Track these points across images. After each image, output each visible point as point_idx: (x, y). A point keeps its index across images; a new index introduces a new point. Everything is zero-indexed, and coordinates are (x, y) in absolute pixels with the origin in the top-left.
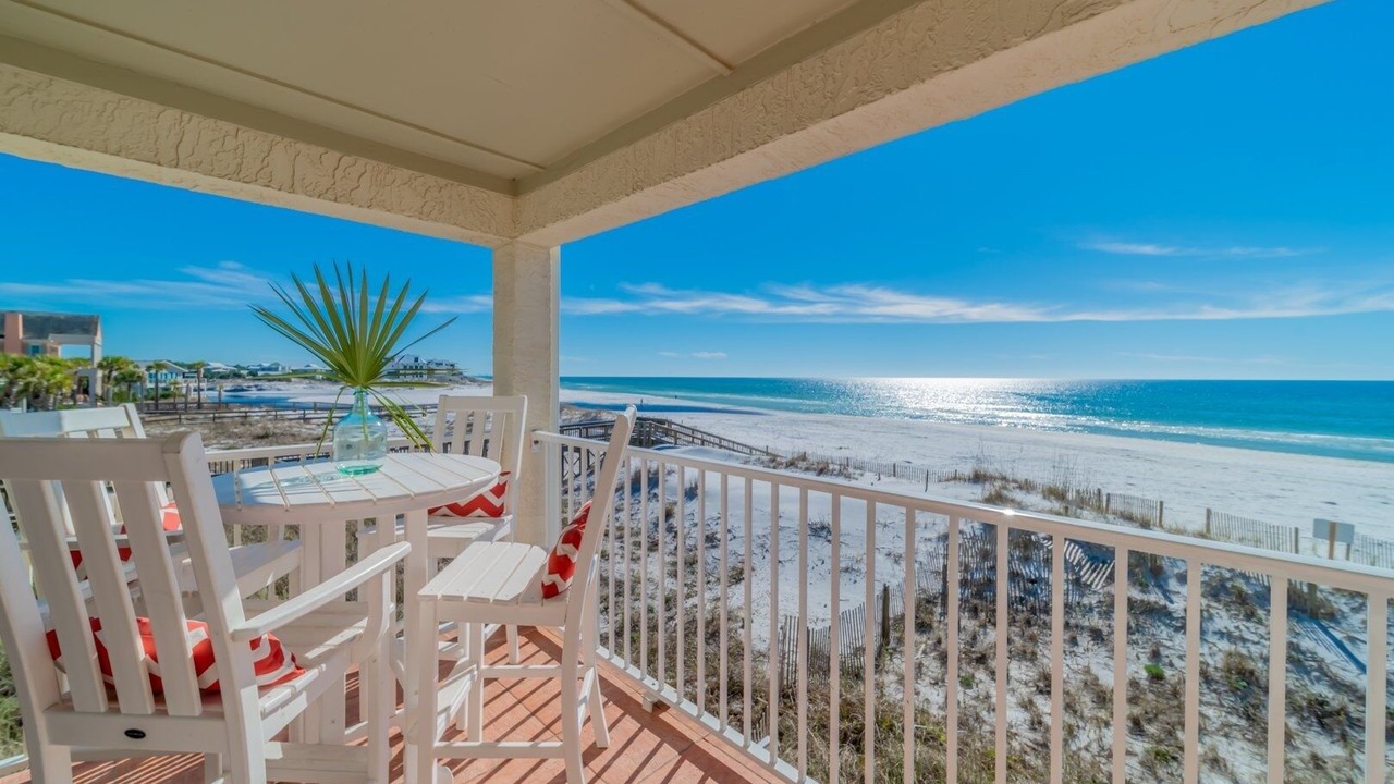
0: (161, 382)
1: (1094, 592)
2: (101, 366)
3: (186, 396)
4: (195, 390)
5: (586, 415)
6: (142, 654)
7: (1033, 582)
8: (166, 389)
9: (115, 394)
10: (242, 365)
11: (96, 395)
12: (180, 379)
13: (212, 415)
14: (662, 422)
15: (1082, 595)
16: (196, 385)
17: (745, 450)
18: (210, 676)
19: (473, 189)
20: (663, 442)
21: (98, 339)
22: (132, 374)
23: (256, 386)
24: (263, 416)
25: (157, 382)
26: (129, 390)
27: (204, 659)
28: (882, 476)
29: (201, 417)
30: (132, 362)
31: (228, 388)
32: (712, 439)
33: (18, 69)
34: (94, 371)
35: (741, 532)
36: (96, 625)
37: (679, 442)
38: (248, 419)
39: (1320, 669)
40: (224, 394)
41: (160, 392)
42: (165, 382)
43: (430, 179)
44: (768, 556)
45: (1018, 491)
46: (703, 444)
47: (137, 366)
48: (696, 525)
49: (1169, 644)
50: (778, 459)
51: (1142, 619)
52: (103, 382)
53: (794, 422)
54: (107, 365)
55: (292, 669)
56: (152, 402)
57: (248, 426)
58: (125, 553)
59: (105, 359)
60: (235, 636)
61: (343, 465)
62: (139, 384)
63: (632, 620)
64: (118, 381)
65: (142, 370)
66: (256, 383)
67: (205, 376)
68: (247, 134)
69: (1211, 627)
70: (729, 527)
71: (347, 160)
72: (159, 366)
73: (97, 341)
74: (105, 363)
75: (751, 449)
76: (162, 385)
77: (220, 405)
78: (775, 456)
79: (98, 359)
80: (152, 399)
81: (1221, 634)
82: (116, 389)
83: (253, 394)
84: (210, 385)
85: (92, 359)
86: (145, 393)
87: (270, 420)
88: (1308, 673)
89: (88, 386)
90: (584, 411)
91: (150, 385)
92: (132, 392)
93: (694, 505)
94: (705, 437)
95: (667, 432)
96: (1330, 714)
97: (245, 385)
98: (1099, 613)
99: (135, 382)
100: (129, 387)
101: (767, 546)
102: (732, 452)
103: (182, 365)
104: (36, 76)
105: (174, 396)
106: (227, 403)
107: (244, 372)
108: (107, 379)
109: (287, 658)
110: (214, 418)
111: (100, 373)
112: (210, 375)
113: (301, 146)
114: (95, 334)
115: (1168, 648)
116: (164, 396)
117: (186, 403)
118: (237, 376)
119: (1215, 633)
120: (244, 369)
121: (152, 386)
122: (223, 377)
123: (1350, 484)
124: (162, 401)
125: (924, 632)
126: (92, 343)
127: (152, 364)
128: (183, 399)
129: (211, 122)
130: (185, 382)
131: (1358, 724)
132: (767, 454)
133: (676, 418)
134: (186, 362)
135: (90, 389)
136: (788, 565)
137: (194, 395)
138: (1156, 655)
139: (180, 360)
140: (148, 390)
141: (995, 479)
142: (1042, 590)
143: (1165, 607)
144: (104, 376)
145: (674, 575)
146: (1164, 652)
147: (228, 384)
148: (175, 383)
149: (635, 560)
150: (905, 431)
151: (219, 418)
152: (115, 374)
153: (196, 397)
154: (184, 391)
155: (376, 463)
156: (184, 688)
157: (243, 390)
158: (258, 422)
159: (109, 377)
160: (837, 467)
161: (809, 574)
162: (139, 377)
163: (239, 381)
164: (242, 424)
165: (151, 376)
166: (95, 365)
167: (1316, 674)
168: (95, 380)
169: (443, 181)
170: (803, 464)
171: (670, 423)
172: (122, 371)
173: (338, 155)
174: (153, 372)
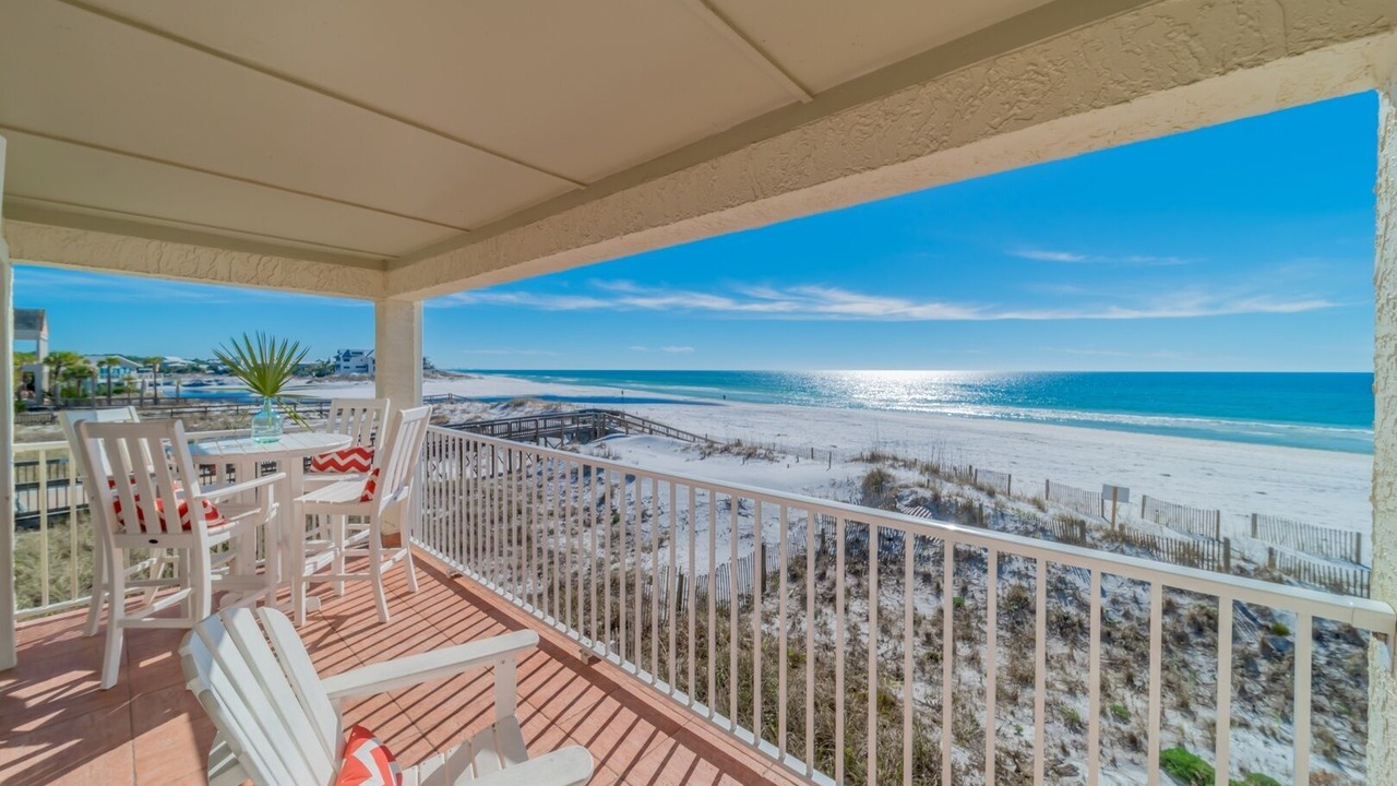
0: (113, 377)
1: (934, 546)
2: (47, 361)
3: (141, 391)
4: (151, 385)
5: (547, 407)
6: (157, 509)
7: (890, 540)
8: (118, 384)
9: (63, 390)
10: (201, 359)
11: (43, 391)
12: (134, 374)
13: (170, 411)
14: (616, 413)
15: (924, 549)
16: (152, 380)
17: (689, 438)
18: (186, 518)
19: (354, 269)
20: (615, 432)
21: (44, 334)
22: (82, 370)
23: (217, 381)
24: (224, 411)
25: (109, 377)
26: (79, 385)
27: (183, 511)
28: (800, 459)
29: (158, 412)
30: (82, 357)
31: (186, 383)
32: (661, 429)
33: (68, 229)
34: (40, 367)
35: (667, 509)
36: (137, 498)
37: (630, 431)
38: (208, 414)
39: (1074, 595)
40: (181, 388)
41: (113, 387)
42: (117, 377)
43: (323, 266)
44: (687, 528)
45: (902, 469)
46: (651, 433)
47: (87, 362)
48: (632, 503)
49: (976, 582)
50: (715, 445)
51: (962, 564)
52: (50, 377)
53: (747, 412)
54: (55, 360)
55: (222, 521)
56: (104, 397)
57: (208, 421)
58: (133, 481)
59: (51, 354)
60: (196, 499)
61: (257, 439)
62: (89, 380)
63: (560, 582)
64: (66, 377)
65: (93, 366)
66: (217, 377)
67: (161, 371)
68: (201, 250)
69: (1008, 568)
70: (659, 504)
71: (265, 259)
72: (112, 362)
73: (42, 337)
74: (52, 359)
75: (695, 436)
76: (114, 380)
77: (178, 400)
78: (713, 442)
79: (44, 354)
80: (104, 395)
81: (1014, 573)
82: (65, 385)
83: (214, 388)
84: (167, 380)
85: (36, 354)
86: (96, 389)
87: (232, 415)
88: (1065, 598)
89: (33, 380)
90: (546, 403)
91: (101, 381)
92: (82, 387)
93: (632, 487)
94: (653, 426)
95: (620, 423)
96: (1068, 626)
97: (205, 379)
98: (933, 562)
99: (85, 377)
100: (79, 383)
101: (688, 520)
102: (676, 440)
103: (136, 359)
104: (80, 232)
105: (129, 391)
106: (185, 399)
107: (204, 367)
108: (54, 374)
109: (220, 516)
110: (172, 413)
111: (46, 369)
112: (166, 370)
113: (235, 254)
114: (41, 329)
115: (975, 585)
116: (117, 392)
117: (141, 399)
118: (196, 370)
119: (1010, 572)
120: (203, 363)
121: (105, 381)
122: (181, 371)
123: (1191, 459)
124: (115, 397)
125: (795, 581)
126: (38, 338)
127: (103, 359)
128: (138, 395)
129: (179, 245)
130: (140, 377)
131: (1085, 631)
132: (706, 440)
133: (630, 409)
134: (140, 356)
135: (36, 385)
136: (701, 534)
137: (149, 391)
138: (964, 590)
139: (133, 354)
140: (99, 385)
141: (888, 458)
142: (896, 546)
143: (980, 555)
144: (51, 372)
145: (602, 546)
146: (970, 588)
147: (187, 379)
148: (129, 379)
149: (574, 535)
150: (845, 419)
151: (177, 413)
152: (63, 369)
153: (152, 392)
154: (139, 386)
155: (277, 437)
156: (175, 523)
157: (202, 385)
158: (218, 417)
159: (56, 373)
160: (764, 452)
161: (717, 541)
162: (90, 372)
163: (198, 376)
164: (202, 419)
165: (102, 371)
166: (41, 361)
167: (1070, 598)
168: (41, 377)
169: (331, 266)
170: (736, 450)
171: (623, 414)
172: (71, 367)
173: (259, 256)
174: (105, 367)
